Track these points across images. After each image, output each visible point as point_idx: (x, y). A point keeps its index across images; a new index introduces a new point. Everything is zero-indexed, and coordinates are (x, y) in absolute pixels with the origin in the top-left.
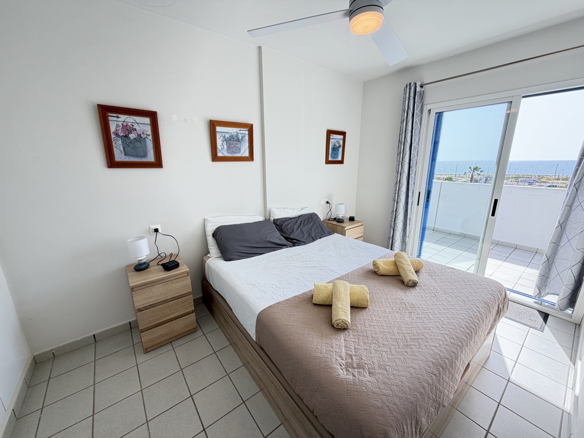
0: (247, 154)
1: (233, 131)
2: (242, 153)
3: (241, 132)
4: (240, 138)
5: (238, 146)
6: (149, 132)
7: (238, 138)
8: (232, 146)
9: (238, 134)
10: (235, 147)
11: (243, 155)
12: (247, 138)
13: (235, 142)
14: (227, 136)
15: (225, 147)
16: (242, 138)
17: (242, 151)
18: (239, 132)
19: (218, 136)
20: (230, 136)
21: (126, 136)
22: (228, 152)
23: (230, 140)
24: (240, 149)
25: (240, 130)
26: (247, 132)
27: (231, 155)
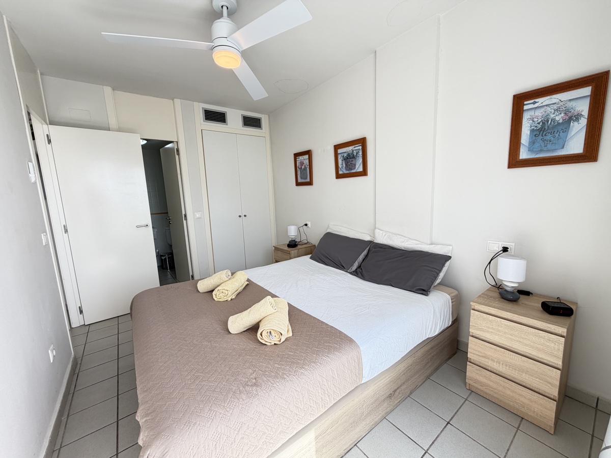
0: (361, 169)
1: (349, 149)
2: (356, 168)
3: (356, 148)
4: (355, 154)
5: (353, 162)
6: (308, 164)
7: (354, 155)
8: (349, 163)
9: (353, 151)
10: (351, 164)
11: (358, 171)
12: (361, 153)
13: (351, 160)
14: (345, 155)
15: (344, 166)
16: (357, 154)
17: (357, 167)
18: (354, 149)
19: (339, 156)
20: (348, 155)
21: (301, 168)
22: (346, 170)
23: (347, 158)
24: (355, 165)
25: (355, 147)
26: (360, 147)
27: (348, 172)
